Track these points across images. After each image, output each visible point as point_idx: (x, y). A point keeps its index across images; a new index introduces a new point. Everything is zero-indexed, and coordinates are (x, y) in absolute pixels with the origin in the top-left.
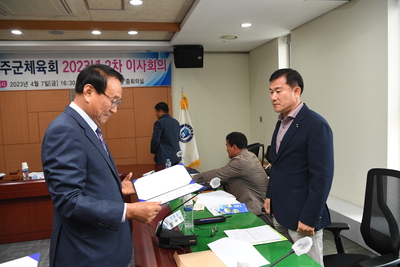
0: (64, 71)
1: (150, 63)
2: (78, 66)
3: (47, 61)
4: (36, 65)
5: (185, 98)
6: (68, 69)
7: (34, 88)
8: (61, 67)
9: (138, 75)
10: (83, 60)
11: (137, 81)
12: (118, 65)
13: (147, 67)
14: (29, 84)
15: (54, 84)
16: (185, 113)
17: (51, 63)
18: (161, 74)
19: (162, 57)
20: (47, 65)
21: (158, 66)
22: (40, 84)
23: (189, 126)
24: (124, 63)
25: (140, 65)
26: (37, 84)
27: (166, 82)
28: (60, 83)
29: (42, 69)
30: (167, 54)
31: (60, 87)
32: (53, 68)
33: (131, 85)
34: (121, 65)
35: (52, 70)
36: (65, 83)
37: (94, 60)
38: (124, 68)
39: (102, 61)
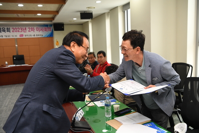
1: (45, 28)
2: (18, 30)
3: (6, 28)
5: (57, 42)
6: (14, 31)
7: (1, 38)
8: (11, 30)
9: (41, 33)
10: (20, 28)
11: (40, 35)
12: (33, 29)
15: (9, 36)
17: (7, 29)
18: (50, 32)
20: (6, 29)
21: (48, 30)
24: (35, 28)
26: (2, 36)
27: (51, 35)
29: (4, 31)
30: (51, 25)
31: (11, 37)
32: (8, 30)
33: (38, 37)
35: (8, 31)
36: (13, 36)
37: (24, 28)
38: (35, 30)
39: (27, 28)
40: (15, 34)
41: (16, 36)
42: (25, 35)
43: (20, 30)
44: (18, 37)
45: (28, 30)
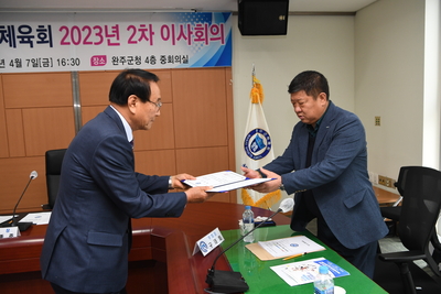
0: (62, 43)
1: (199, 29)
2: (84, 34)
3: (35, 27)
4: (17, 33)
5: (258, 86)
6: (68, 39)
7: (15, 70)
8: (57, 36)
9: (180, 49)
10: (92, 25)
11: (178, 59)
12: (147, 34)
13: (193, 37)
14: (7, 63)
15: (46, 64)
16: (259, 111)
17: (41, 30)
18: (216, 47)
19: (217, 21)
20: (34, 33)
21: (210, 36)
22: (24, 63)
23: (263, 132)
24: (156, 29)
25: (182, 34)
26: (19, 65)
27: (224, 60)
28: (55, 63)
29: (26, 39)
30: (225, 16)
31: (57, 68)
32: (45, 37)
33: (168, 66)
34: (152, 33)
35: (43, 42)
36: (63, 62)
37: (110, 25)
38: (157, 37)
39: (123, 27)
40: (72, 51)
41: (76, 62)
42: (115, 60)
43: (94, 38)
44: (85, 66)
45: (125, 34)
